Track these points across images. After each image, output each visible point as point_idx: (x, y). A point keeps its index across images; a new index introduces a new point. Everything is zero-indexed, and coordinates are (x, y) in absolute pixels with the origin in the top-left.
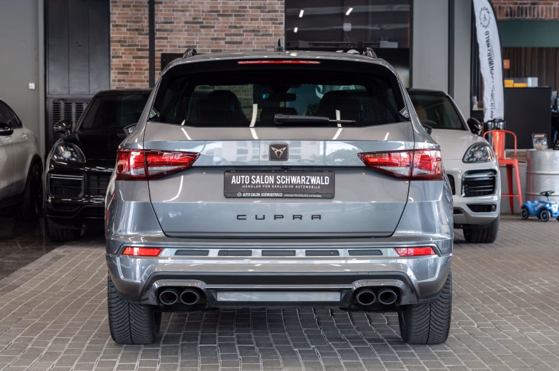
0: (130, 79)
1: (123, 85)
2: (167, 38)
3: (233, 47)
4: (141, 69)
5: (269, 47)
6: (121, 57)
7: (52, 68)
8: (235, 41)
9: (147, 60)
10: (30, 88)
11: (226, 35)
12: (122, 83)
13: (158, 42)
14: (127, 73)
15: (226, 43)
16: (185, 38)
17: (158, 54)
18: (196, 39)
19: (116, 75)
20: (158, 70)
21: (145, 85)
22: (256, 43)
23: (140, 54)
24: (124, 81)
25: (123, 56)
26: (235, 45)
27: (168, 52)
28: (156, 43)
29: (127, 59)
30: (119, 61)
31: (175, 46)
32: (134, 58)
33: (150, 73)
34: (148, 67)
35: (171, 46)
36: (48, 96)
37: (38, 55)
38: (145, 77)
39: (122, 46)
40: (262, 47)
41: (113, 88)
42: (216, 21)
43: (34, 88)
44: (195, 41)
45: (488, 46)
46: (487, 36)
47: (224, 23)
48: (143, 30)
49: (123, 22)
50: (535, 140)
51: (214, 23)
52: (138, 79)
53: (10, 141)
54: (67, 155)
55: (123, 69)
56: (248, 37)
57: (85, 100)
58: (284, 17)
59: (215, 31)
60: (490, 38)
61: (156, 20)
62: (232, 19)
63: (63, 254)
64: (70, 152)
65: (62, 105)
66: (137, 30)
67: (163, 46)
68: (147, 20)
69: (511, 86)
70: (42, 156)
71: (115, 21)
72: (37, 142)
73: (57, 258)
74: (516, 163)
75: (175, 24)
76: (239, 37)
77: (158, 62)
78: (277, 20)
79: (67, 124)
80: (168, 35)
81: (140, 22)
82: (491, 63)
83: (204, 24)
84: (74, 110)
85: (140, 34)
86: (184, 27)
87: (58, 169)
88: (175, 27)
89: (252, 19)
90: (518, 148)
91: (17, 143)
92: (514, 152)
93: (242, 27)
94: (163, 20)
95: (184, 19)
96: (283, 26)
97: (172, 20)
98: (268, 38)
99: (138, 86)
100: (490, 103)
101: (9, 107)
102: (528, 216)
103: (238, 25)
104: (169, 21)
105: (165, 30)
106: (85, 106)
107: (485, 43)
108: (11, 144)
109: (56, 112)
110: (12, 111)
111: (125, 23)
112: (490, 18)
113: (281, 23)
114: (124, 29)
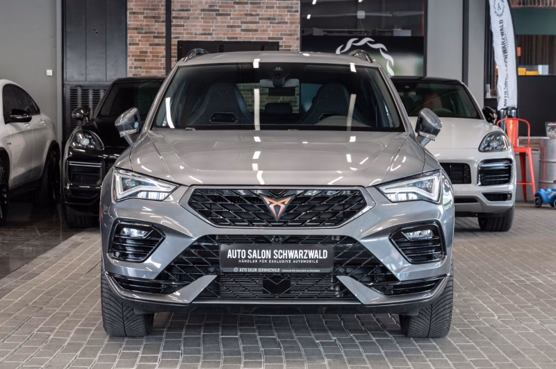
0: (146, 66)
1: (139, 71)
2: (183, 26)
3: (249, 34)
4: (158, 56)
5: (285, 35)
6: (138, 44)
7: (69, 55)
8: (251, 28)
9: (164, 47)
10: (48, 74)
11: (242, 23)
12: (139, 70)
13: (176, 30)
14: (144, 60)
15: (242, 30)
16: (201, 26)
17: (174, 42)
18: (212, 26)
19: (133, 62)
20: (175, 57)
21: (161, 72)
22: (272, 31)
23: (157, 41)
24: (141, 68)
25: (140, 43)
26: (251, 33)
27: (184, 40)
28: (172, 31)
29: (144, 46)
30: (136, 48)
31: (191, 34)
32: (151, 45)
33: (166, 60)
34: (164, 54)
35: (187, 34)
36: (65, 82)
37: (55, 42)
38: (161, 64)
39: (139, 33)
40: (277, 34)
41: (130, 75)
42: (232, 9)
43: (51, 74)
44: (211, 29)
45: (502, 34)
46: (501, 25)
47: (240, 11)
48: (160, 18)
49: (140, 9)
50: (548, 128)
51: (230, 11)
52: (155, 66)
53: (29, 128)
54: (85, 142)
55: (140, 56)
56: (263, 25)
57: (102, 86)
58: (299, 5)
59: (231, 19)
60: (504, 27)
61: (172, 8)
62: (248, 7)
63: (82, 241)
64: (88, 140)
65: (79, 92)
66: (154, 17)
67: (180, 33)
68: (163, 8)
69: (524, 74)
70: (60, 141)
71: (132, 9)
72: (54, 128)
73: (76, 245)
74: (529, 151)
75: (191, 12)
76: (255, 25)
77: (174, 49)
78: (292, 8)
79: (85, 112)
80: (184, 22)
81: (157, 9)
82: (505, 51)
83: (220, 12)
84: (91, 97)
85: (156, 21)
86: (201, 14)
87: (76, 157)
88: (192, 14)
89: (267, 7)
90: (531, 136)
91: (35, 130)
92: (527, 140)
93: (258, 15)
94: (179, 8)
95: (200, 7)
96: (299, 13)
97: (189, 8)
98: (284, 25)
99: (154, 73)
100: (503, 91)
101: (27, 94)
102: (541, 204)
103: (254, 13)
104: (185, 8)
105: (182, 18)
106: (102, 94)
107: (499, 31)
108: (29, 131)
109: (74, 98)
110: (30, 97)
111: (142, 11)
112: (504, 6)
113: (297, 11)
114: (141, 17)
